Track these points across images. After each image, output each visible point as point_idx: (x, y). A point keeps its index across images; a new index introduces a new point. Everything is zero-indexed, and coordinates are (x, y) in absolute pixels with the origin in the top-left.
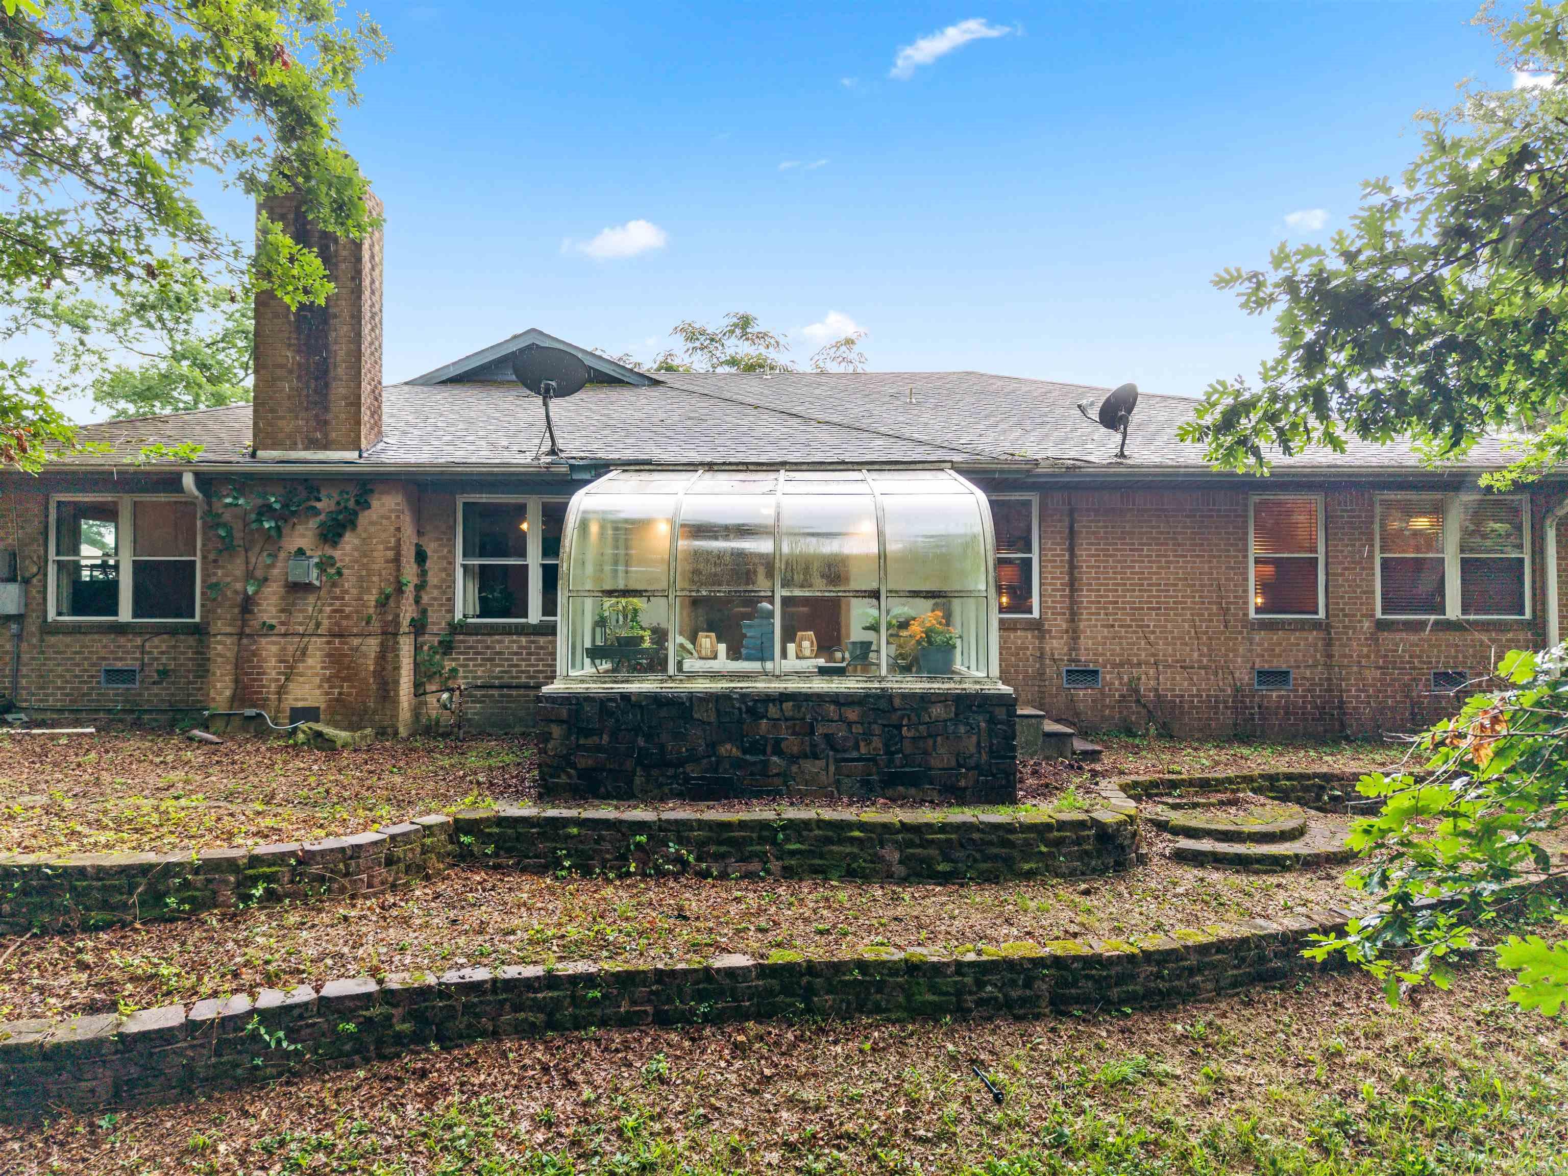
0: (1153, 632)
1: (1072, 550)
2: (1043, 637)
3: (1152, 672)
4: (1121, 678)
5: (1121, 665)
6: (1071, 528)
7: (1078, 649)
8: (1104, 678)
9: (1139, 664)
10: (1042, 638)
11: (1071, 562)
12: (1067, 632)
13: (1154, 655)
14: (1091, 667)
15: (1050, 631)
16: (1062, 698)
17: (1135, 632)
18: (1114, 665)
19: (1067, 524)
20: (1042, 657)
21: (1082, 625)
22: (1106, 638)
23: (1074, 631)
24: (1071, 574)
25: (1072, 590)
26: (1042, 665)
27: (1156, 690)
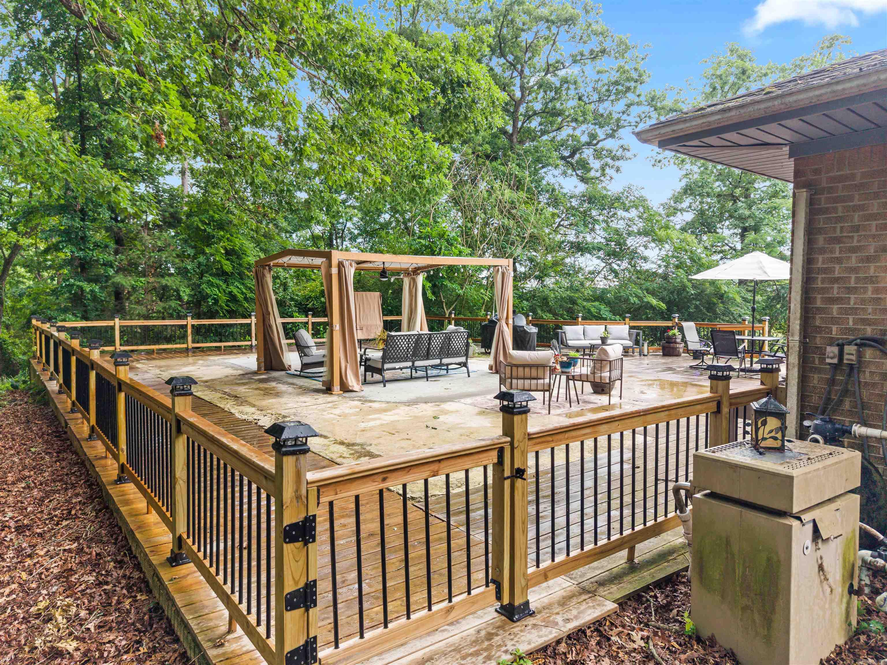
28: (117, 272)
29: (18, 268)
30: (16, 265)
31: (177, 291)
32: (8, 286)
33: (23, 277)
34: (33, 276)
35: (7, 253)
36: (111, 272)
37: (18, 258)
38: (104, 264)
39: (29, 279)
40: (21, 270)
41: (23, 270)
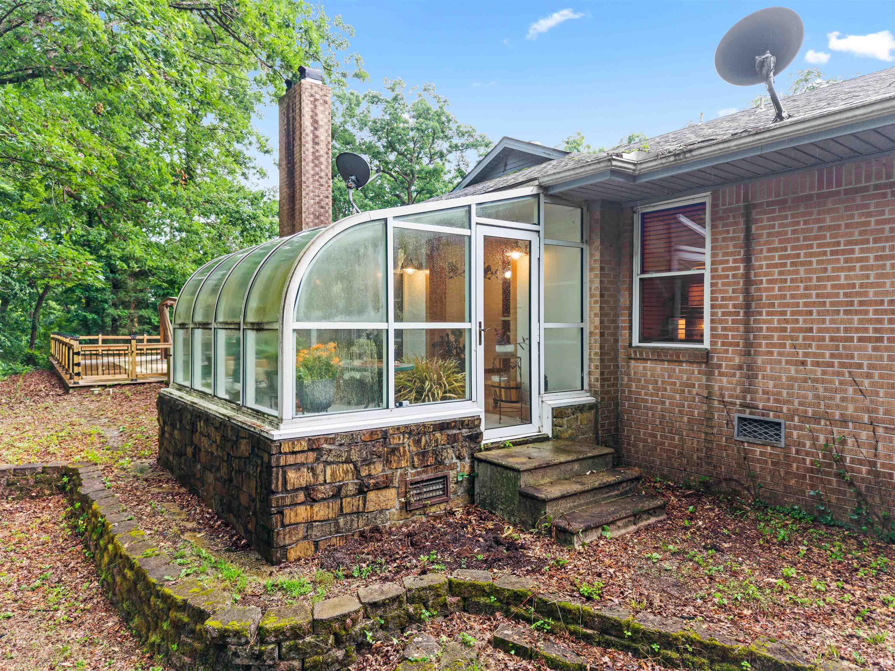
0: (869, 376)
1: (747, 260)
2: (712, 373)
3: (864, 435)
4: (815, 439)
5: (816, 420)
6: (748, 230)
7: (755, 392)
8: (789, 435)
9: (844, 422)
10: (709, 374)
11: (747, 276)
12: (740, 367)
13: (868, 410)
14: (771, 417)
15: (720, 366)
16: (733, 451)
17: (839, 374)
18: (804, 419)
19: (742, 226)
20: (709, 398)
21: (760, 360)
22: (790, 379)
23: (750, 368)
24: (747, 291)
25: (747, 314)
26: (711, 408)
27: (873, 464)
28: (110, 306)
29: (50, 302)
30: (47, 300)
31: (150, 319)
32: (41, 317)
33: (54, 309)
34: (62, 308)
35: (41, 291)
36: (106, 306)
37: (50, 294)
38: (102, 301)
39: (59, 311)
40: (53, 304)
41: (54, 303)
